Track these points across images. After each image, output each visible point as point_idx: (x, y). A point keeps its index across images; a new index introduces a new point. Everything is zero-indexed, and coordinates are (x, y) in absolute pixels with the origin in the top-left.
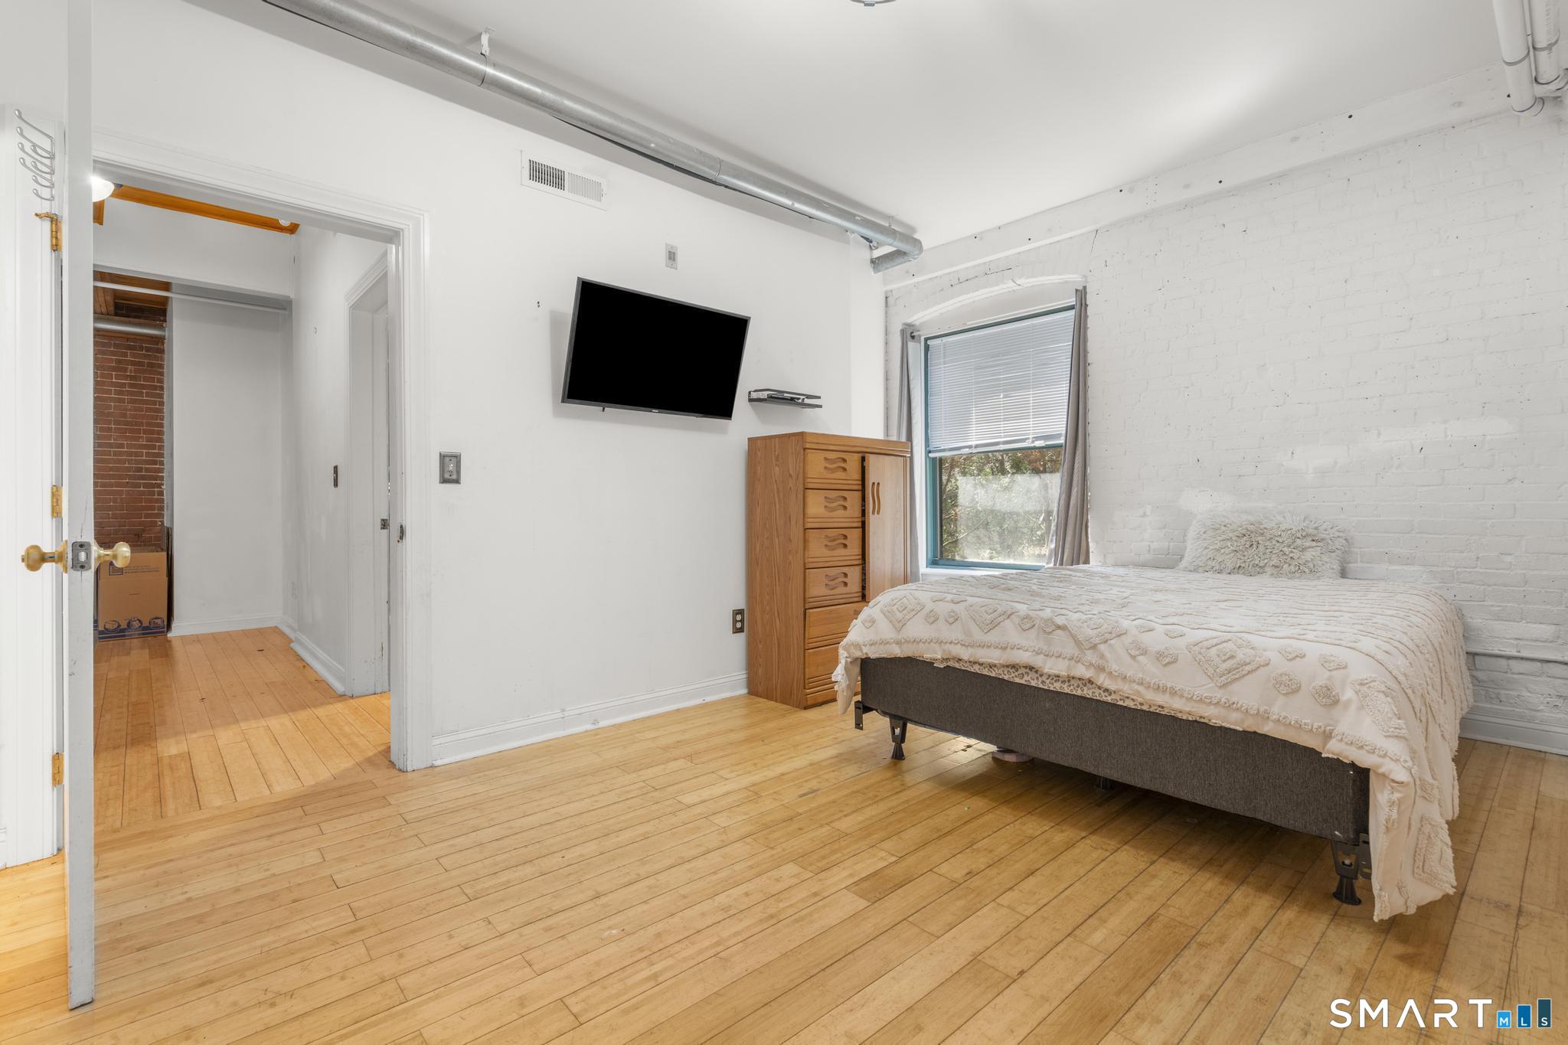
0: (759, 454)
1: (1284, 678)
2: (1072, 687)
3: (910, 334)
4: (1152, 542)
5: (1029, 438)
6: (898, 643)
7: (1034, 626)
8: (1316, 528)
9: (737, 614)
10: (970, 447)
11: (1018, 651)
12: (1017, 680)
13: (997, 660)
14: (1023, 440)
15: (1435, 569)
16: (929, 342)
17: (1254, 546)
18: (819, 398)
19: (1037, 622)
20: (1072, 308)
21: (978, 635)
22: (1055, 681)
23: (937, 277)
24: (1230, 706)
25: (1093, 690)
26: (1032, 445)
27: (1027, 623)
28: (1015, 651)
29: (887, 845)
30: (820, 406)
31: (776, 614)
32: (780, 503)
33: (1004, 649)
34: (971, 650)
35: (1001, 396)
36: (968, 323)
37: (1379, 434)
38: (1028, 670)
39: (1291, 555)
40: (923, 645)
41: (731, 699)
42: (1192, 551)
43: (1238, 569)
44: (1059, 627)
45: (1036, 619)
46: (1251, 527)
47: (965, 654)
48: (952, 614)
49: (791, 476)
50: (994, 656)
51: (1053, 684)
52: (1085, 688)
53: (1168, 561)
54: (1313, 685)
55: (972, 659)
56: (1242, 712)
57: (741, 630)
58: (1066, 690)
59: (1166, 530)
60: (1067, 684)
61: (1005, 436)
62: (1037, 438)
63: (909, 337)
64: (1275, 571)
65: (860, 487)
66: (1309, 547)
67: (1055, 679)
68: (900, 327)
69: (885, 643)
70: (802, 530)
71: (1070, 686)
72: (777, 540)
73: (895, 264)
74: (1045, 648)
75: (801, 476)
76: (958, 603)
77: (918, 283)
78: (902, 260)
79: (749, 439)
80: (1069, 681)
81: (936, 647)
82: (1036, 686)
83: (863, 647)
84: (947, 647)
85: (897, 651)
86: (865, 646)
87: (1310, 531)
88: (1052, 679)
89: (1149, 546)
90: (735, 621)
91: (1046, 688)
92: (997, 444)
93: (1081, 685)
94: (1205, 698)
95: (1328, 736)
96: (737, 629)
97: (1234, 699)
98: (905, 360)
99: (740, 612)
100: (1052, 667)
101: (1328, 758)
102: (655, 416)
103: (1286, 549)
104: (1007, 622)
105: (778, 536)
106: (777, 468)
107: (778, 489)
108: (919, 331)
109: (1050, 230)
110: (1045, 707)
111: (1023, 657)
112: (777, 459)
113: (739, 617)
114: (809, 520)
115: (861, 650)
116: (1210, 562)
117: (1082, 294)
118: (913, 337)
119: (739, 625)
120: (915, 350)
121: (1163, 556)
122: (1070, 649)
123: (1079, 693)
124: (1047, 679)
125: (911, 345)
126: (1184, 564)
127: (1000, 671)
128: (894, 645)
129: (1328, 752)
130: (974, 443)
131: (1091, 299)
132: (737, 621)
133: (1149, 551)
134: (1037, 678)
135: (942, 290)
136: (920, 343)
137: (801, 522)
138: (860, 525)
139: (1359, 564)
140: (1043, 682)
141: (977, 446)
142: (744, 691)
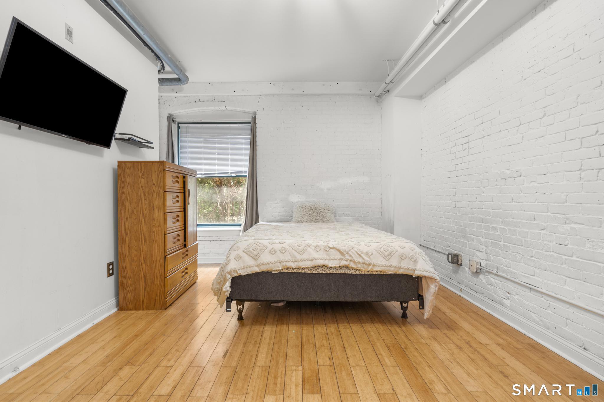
0: (128, 171)
1: (403, 255)
2: (337, 271)
3: (171, 119)
4: (280, 213)
5: (229, 172)
6: (258, 266)
7: (321, 249)
8: (328, 207)
9: (110, 265)
10: (201, 174)
11: (319, 260)
12: (314, 272)
13: (310, 265)
14: (227, 173)
15: (354, 217)
16: (180, 125)
17: (315, 213)
18: (152, 143)
19: (322, 248)
20: (250, 123)
21: (299, 257)
22: (331, 269)
23: (188, 96)
24: (391, 266)
25: (345, 270)
26: (230, 175)
27: (317, 248)
28: (318, 261)
29: (289, 362)
30: (153, 148)
31: (143, 261)
32: (145, 199)
33: (312, 260)
34: (296, 263)
35: (216, 154)
36: (203, 120)
37: (342, 179)
38: (319, 267)
39: (325, 215)
40: (272, 265)
41: (110, 317)
42: (296, 215)
43: (311, 221)
44: (331, 248)
45: (321, 246)
46: (313, 207)
47: (293, 265)
48: (283, 249)
49: (154, 184)
50: (308, 264)
51: (329, 271)
52: (342, 270)
53: (288, 219)
54: (410, 255)
55: (297, 267)
56: (394, 267)
57: (112, 274)
58: (335, 272)
59: (284, 208)
60: (335, 270)
61: (218, 171)
62: (232, 173)
63: (172, 121)
64: (322, 221)
65: (183, 191)
66: (328, 213)
67: (330, 269)
68: (167, 115)
69: (250, 267)
70: (162, 213)
71: (336, 270)
72: (143, 220)
73: (172, 84)
74: (328, 257)
75: (162, 184)
76: (283, 244)
77: (177, 96)
78: (177, 84)
79: (119, 162)
80: (335, 268)
81: (279, 264)
82: (322, 273)
83: (238, 271)
84: (284, 264)
85: (257, 270)
86: (239, 270)
87: (327, 208)
88: (329, 269)
89: (279, 214)
90: (109, 270)
91: (326, 273)
92: (215, 174)
93: (340, 269)
94: (384, 265)
95: (414, 270)
96: (110, 274)
97: (391, 264)
98: (170, 131)
99: (111, 264)
100: (330, 264)
101: (415, 277)
102: (64, 139)
103: (323, 213)
104: (309, 249)
105: (144, 218)
106: (143, 180)
107: (144, 191)
108: (175, 119)
109: (243, 90)
110: (324, 280)
111: (321, 262)
112: (143, 174)
113: (111, 267)
114: (167, 208)
115: (237, 272)
116: (303, 219)
117: (254, 119)
118: (173, 121)
119: (111, 271)
120: (174, 127)
121: (283, 218)
122: (339, 256)
123: (339, 272)
124: (327, 269)
125: (173, 124)
126: (294, 219)
127: (307, 270)
128: (255, 267)
129: (416, 275)
130: (203, 173)
131: (257, 121)
132: (110, 269)
133: (279, 216)
134: (323, 270)
135: (190, 103)
136: (176, 124)
137: (162, 209)
138: (183, 210)
139: (338, 217)
140: (325, 271)
141: (204, 174)
142: (115, 310)
